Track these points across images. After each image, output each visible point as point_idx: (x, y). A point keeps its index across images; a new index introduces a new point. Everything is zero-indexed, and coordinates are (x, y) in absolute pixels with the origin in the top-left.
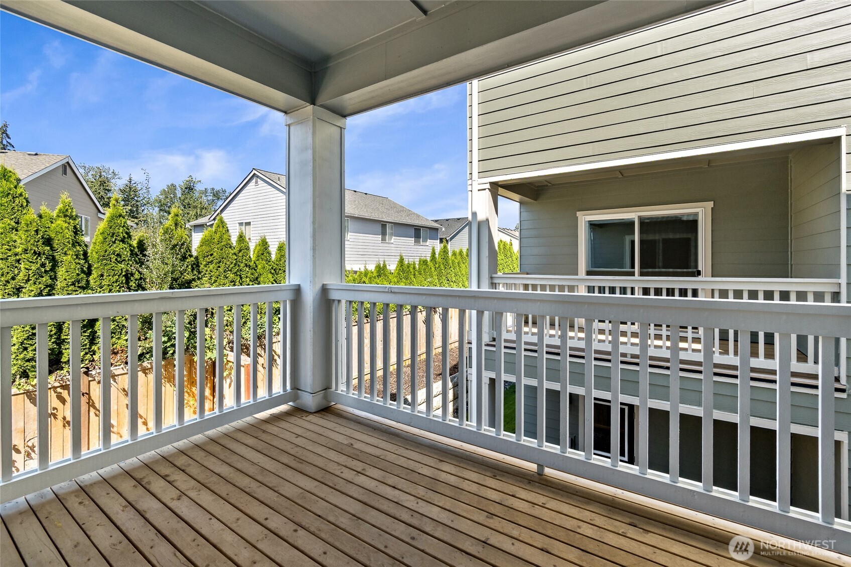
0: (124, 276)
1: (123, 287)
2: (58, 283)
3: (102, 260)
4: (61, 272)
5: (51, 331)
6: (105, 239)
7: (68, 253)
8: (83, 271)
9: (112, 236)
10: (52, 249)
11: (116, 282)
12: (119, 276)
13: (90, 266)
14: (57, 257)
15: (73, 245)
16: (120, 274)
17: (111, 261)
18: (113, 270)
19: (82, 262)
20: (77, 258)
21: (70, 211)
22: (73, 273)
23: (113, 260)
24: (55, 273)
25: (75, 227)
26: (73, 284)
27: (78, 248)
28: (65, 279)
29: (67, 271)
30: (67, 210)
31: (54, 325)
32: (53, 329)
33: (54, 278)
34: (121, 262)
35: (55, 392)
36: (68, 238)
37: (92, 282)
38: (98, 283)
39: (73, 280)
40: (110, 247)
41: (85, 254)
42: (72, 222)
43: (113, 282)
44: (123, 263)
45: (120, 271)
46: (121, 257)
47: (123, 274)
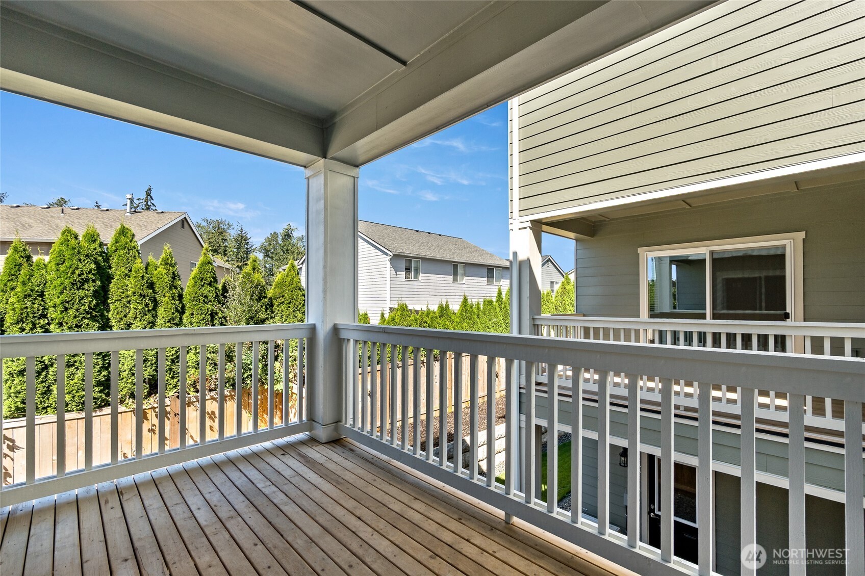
0: (209, 315)
1: (209, 324)
2: (158, 320)
3: (193, 301)
4: (161, 311)
5: (152, 360)
6: (196, 283)
7: (166, 295)
8: (177, 311)
9: (201, 281)
10: (154, 292)
11: (203, 319)
12: (205, 315)
13: (183, 307)
14: (158, 299)
15: (171, 289)
16: (207, 313)
17: (199, 302)
18: (201, 310)
19: (177, 302)
20: (173, 299)
21: (170, 259)
22: (169, 312)
23: (201, 301)
24: (156, 312)
25: (173, 273)
26: (169, 321)
27: (174, 290)
28: (163, 317)
29: (165, 311)
30: (168, 259)
31: (154, 355)
32: (154, 359)
33: (155, 316)
34: (208, 302)
35: (154, 412)
36: (167, 282)
37: (185, 320)
38: (189, 321)
39: (169, 318)
40: (199, 290)
41: (181, 297)
42: (172, 269)
43: (201, 320)
44: (209, 303)
45: (206, 311)
46: (207, 299)
47: (209, 313)
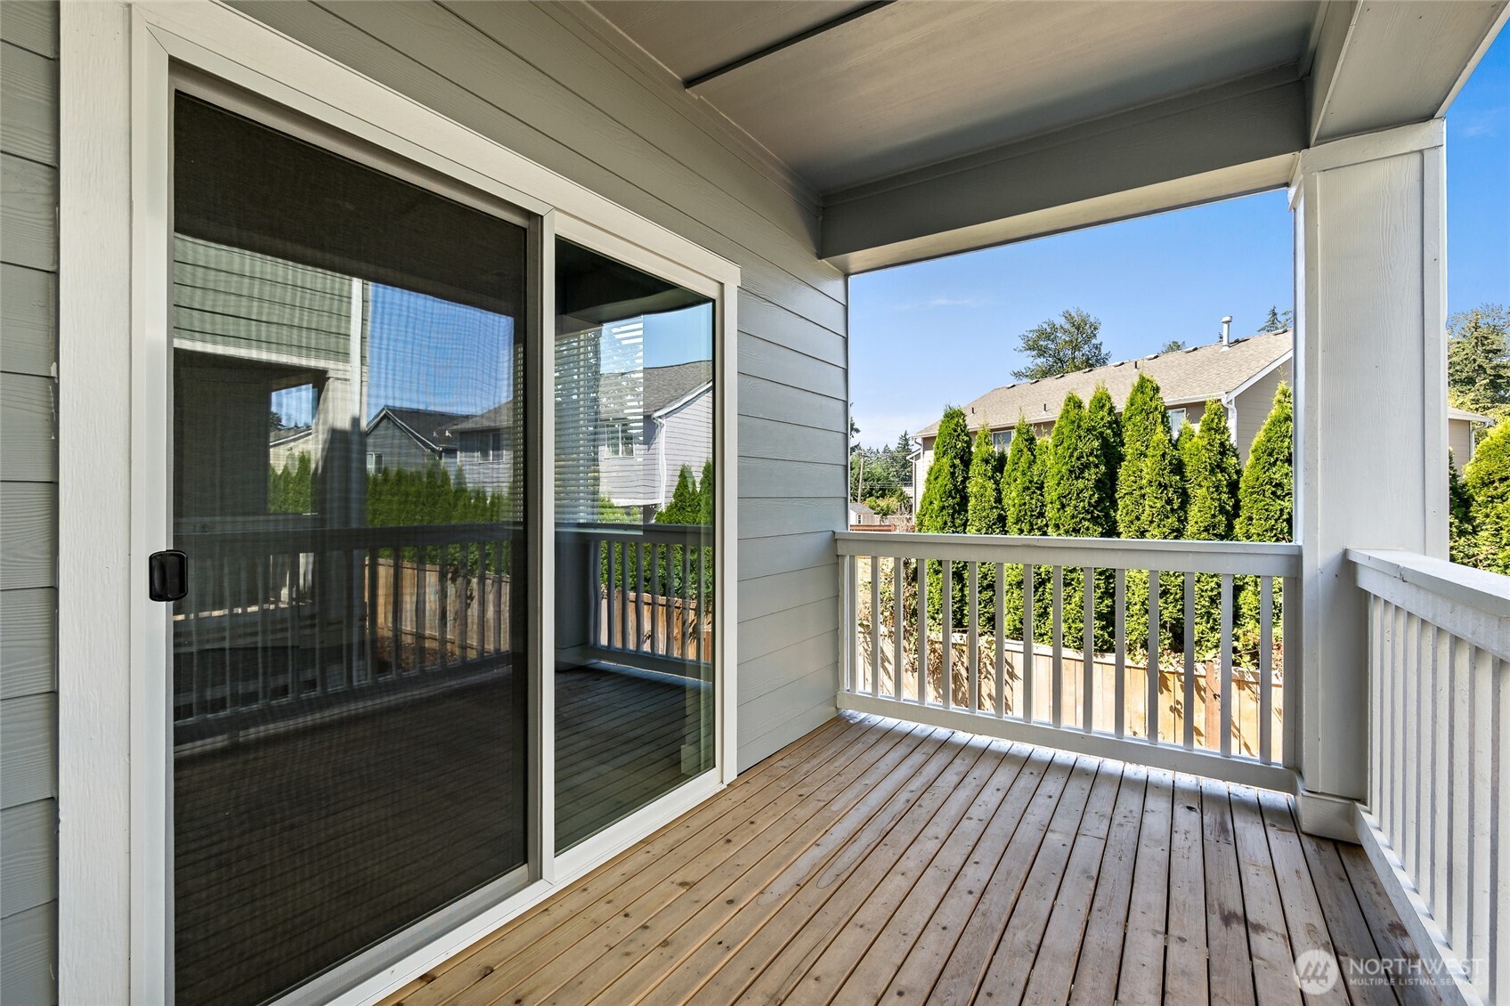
0: (1284, 520)
1: (1284, 539)
2: (1188, 527)
3: (1252, 493)
4: (1194, 512)
5: (1176, 594)
6: (1258, 459)
7: (1202, 484)
8: (1222, 510)
9: (1270, 455)
10: (1183, 478)
11: (1272, 530)
12: (1276, 520)
13: (1237, 506)
14: (1189, 491)
15: (1212, 472)
16: (1279, 518)
17: (1264, 496)
18: (1267, 510)
19: (1224, 497)
20: (1217, 491)
21: (1216, 421)
22: (1207, 513)
23: (1268, 494)
24: (1186, 512)
25: (1222, 444)
26: (1206, 530)
27: (1219, 475)
28: (1196, 523)
29: (1200, 511)
30: (1212, 421)
31: (1179, 586)
32: (1178, 591)
33: (1183, 521)
34: (1284, 496)
35: (1180, 680)
36: (1206, 462)
37: (1237, 530)
38: (1244, 530)
39: (1206, 524)
40: (1265, 473)
41: (1233, 487)
42: (1219, 437)
43: (1266, 531)
44: (1287, 498)
45: (1278, 513)
46: (1283, 490)
47: (1285, 517)
